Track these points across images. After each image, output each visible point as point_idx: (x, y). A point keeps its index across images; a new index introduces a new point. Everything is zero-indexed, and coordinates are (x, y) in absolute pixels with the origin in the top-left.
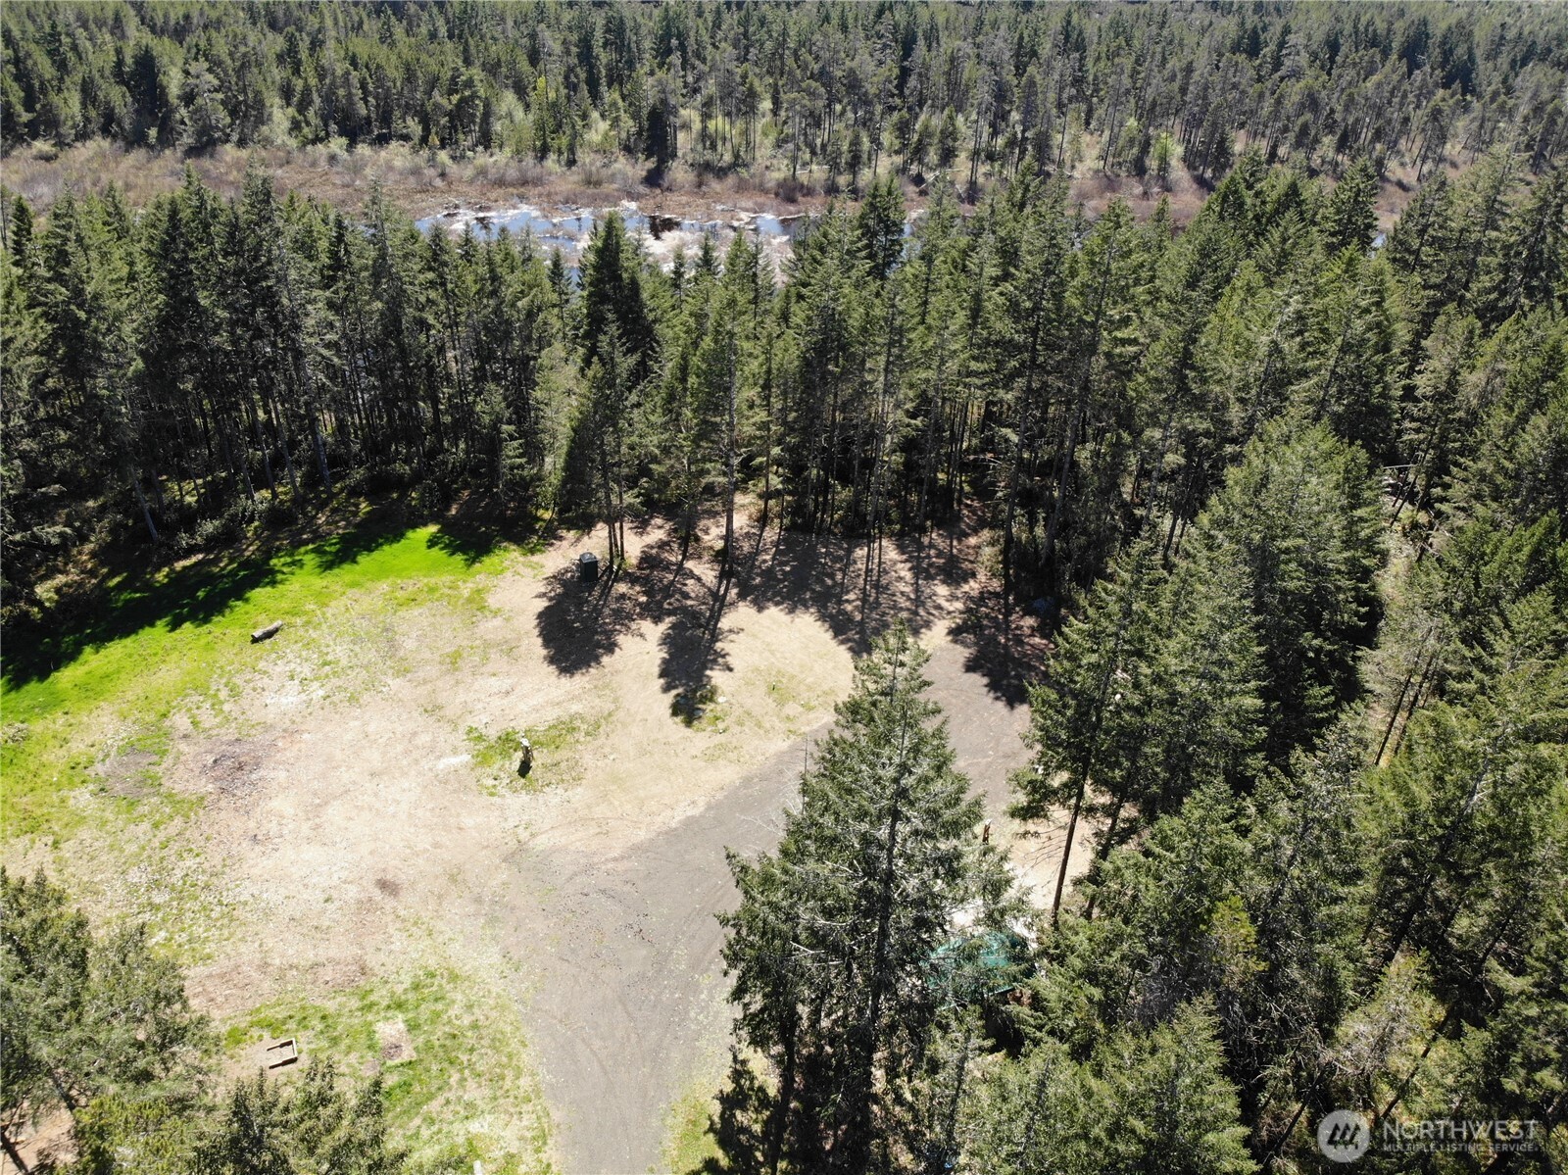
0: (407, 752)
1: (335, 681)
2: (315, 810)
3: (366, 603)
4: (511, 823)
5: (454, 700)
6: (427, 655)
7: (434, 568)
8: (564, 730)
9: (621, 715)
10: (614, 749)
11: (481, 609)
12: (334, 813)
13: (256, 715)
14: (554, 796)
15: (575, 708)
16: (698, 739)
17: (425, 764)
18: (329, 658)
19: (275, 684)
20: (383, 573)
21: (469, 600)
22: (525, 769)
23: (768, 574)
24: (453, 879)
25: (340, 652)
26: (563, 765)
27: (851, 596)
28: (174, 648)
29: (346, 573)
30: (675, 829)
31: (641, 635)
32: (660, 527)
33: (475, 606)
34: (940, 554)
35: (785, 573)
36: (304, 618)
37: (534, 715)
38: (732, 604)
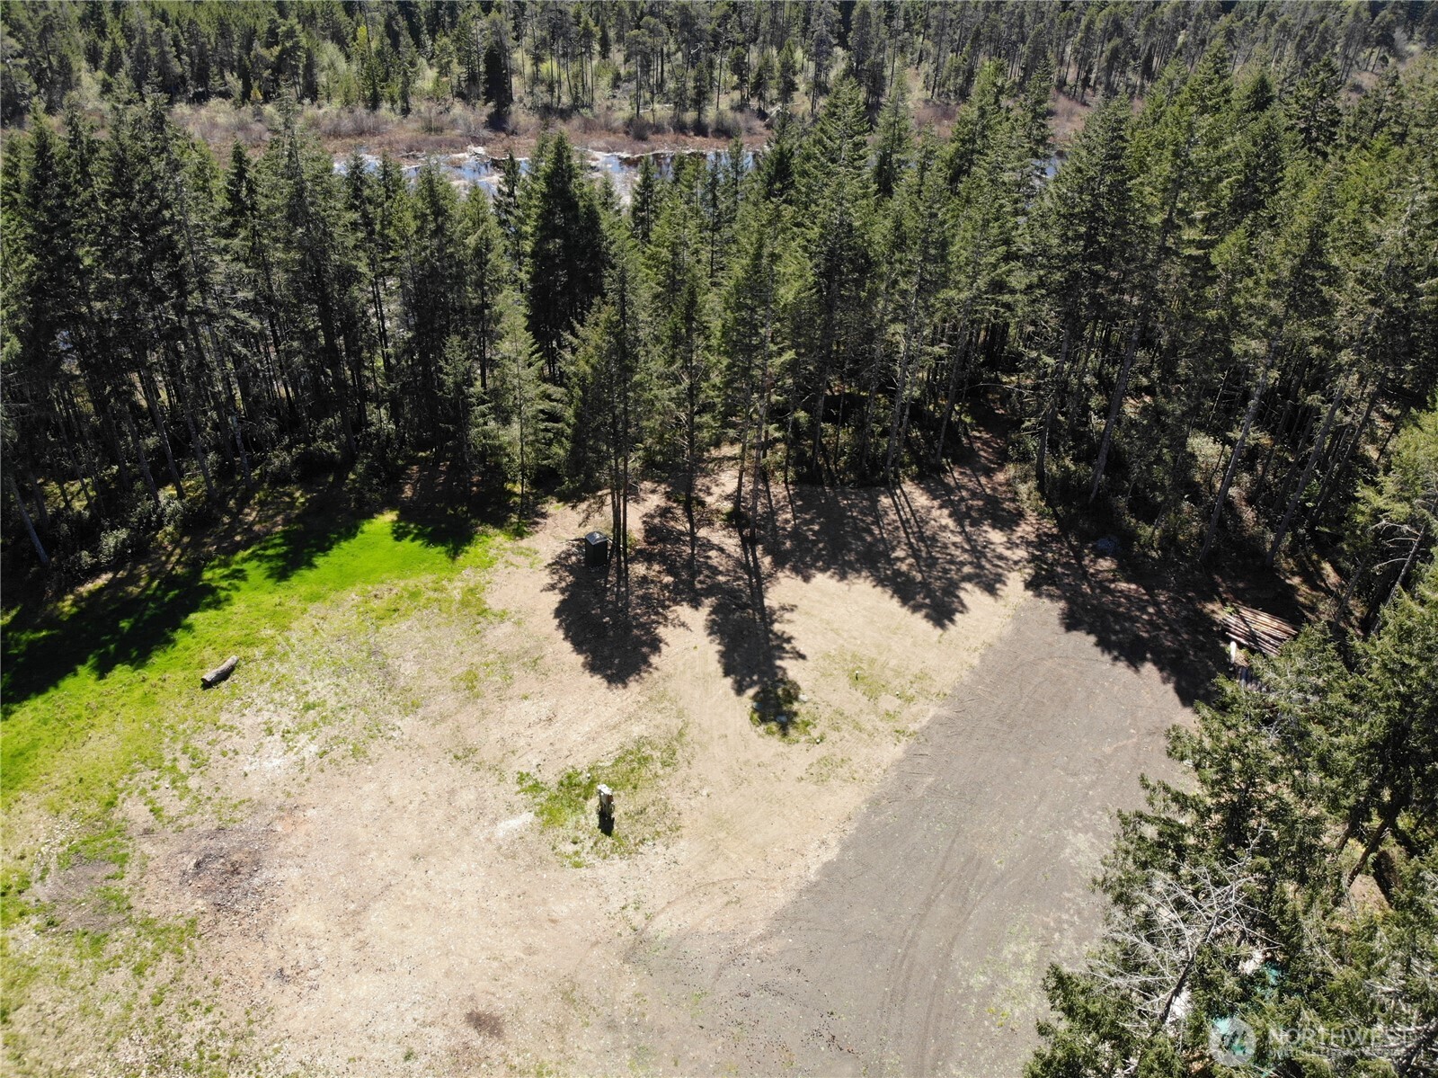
0: (451, 819)
1: (327, 730)
2: (352, 918)
3: (337, 622)
4: (616, 904)
5: (489, 738)
6: (435, 681)
7: (406, 567)
8: (634, 761)
9: (692, 733)
10: (704, 781)
11: (483, 613)
12: (379, 920)
13: (235, 791)
14: (654, 856)
15: (637, 730)
16: (795, 755)
17: (479, 833)
18: (311, 699)
19: (249, 744)
20: (346, 579)
21: (465, 604)
22: (606, 824)
23: (796, 534)
24: (568, 998)
25: (321, 688)
26: (651, 810)
27: (900, 553)
28: (102, 706)
29: (304, 581)
30: (817, 884)
31: (683, 625)
32: (653, 492)
33: (474, 611)
34: (974, 495)
35: (815, 533)
36: (264, 649)
37: (593, 747)
38: (770, 575)
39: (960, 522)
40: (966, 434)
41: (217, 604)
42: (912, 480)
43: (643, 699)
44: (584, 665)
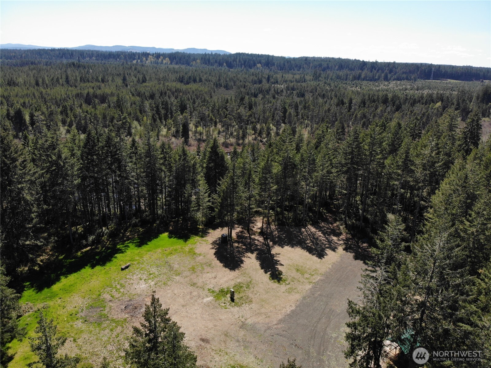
0: (191, 298)
1: (157, 279)
3: (156, 256)
4: (237, 316)
5: (200, 281)
6: (184, 269)
8: (239, 287)
9: (253, 281)
10: (258, 292)
11: (195, 254)
12: (175, 319)
13: (133, 292)
14: (246, 307)
15: (239, 280)
16: (282, 287)
17: (199, 301)
18: (151, 272)
19: (136, 282)
20: (157, 247)
21: (189, 252)
22: (232, 300)
23: (278, 237)
24: (226, 335)
25: (154, 270)
26: (244, 297)
27: (308, 242)
28: (94, 274)
30: (290, 314)
31: (249, 257)
32: (238, 227)
33: (192, 253)
34: (328, 228)
35: (284, 237)
36: (137, 262)
37: (227, 284)
38: (272, 246)
39: (324, 235)
40: (325, 215)
41: (122, 252)
42: (310, 225)
43: (239, 274)
44: (223, 266)
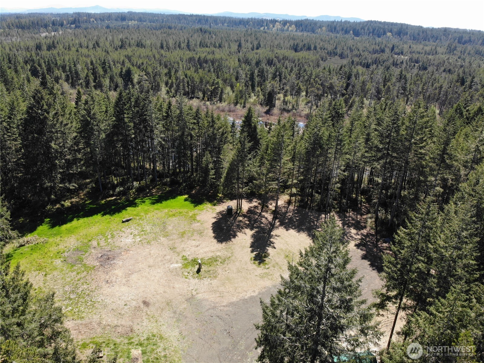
0: (162, 261)
1: (145, 237)
2: (128, 275)
3: (160, 214)
4: (191, 288)
5: (180, 246)
6: (175, 232)
7: (182, 207)
8: (213, 260)
9: (233, 258)
10: (229, 269)
12: (134, 277)
13: (117, 244)
14: (206, 281)
15: (218, 254)
16: (260, 270)
17: (167, 265)
18: (144, 229)
19: (126, 235)
20: (167, 207)
21: (191, 217)
22: (198, 271)
23: (291, 219)
24: (168, 304)
25: (148, 228)
26: (211, 272)
29: (157, 206)
30: (247, 299)
31: (245, 233)
32: (256, 202)
33: (193, 219)
34: (353, 219)
35: (296, 220)
36: (139, 217)
37: (205, 254)
38: (277, 227)
39: (344, 226)
43: (224, 247)
44: (213, 237)
